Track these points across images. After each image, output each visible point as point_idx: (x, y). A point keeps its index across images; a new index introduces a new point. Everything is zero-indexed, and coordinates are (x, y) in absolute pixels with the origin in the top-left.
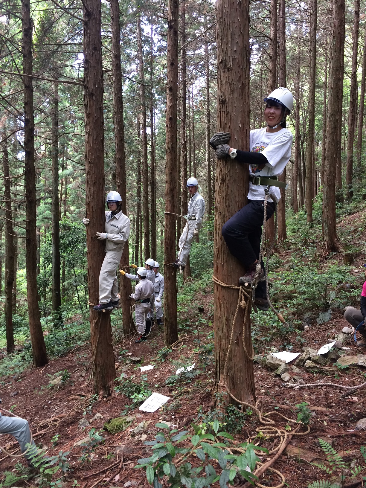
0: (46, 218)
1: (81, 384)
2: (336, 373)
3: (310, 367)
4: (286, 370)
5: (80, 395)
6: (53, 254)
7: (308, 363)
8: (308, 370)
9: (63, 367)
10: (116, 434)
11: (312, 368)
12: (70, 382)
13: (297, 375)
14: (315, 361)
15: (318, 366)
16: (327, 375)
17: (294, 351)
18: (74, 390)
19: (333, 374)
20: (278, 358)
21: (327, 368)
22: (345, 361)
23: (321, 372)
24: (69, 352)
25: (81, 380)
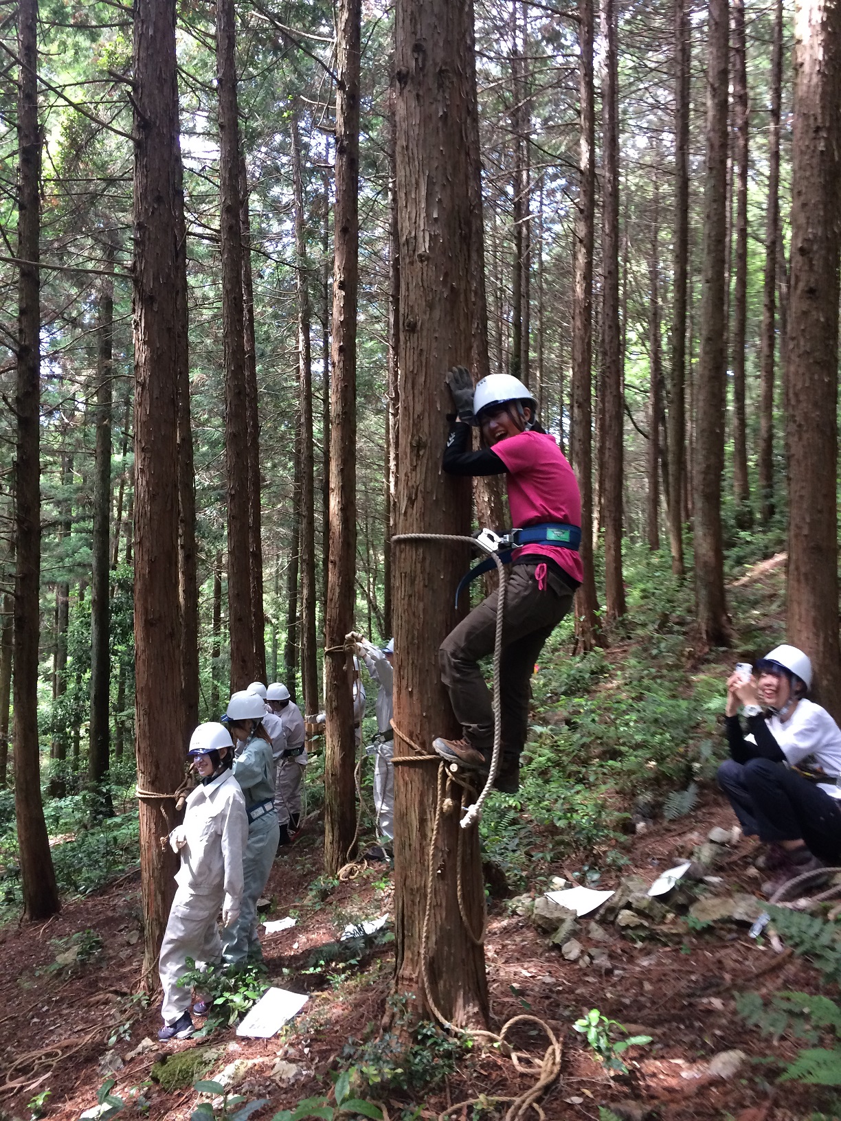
0: (79, 565)
1: (122, 965)
2: (686, 940)
3: (627, 927)
4: (574, 934)
5: (116, 992)
6: (94, 649)
7: (625, 916)
8: (623, 933)
9: (92, 920)
10: (176, 1093)
11: (632, 928)
12: (100, 960)
13: (597, 944)
14: (640, 913)
15: (646, 924)
16: (666, 945)
17: (602, 886)
18: (106, 979)
19: (680, 943)
20: (562, 904)
21: (664, 928)
22: (708, 910)
23: (653, 938)
24: (110, 885)
25: (124, 954)
